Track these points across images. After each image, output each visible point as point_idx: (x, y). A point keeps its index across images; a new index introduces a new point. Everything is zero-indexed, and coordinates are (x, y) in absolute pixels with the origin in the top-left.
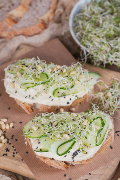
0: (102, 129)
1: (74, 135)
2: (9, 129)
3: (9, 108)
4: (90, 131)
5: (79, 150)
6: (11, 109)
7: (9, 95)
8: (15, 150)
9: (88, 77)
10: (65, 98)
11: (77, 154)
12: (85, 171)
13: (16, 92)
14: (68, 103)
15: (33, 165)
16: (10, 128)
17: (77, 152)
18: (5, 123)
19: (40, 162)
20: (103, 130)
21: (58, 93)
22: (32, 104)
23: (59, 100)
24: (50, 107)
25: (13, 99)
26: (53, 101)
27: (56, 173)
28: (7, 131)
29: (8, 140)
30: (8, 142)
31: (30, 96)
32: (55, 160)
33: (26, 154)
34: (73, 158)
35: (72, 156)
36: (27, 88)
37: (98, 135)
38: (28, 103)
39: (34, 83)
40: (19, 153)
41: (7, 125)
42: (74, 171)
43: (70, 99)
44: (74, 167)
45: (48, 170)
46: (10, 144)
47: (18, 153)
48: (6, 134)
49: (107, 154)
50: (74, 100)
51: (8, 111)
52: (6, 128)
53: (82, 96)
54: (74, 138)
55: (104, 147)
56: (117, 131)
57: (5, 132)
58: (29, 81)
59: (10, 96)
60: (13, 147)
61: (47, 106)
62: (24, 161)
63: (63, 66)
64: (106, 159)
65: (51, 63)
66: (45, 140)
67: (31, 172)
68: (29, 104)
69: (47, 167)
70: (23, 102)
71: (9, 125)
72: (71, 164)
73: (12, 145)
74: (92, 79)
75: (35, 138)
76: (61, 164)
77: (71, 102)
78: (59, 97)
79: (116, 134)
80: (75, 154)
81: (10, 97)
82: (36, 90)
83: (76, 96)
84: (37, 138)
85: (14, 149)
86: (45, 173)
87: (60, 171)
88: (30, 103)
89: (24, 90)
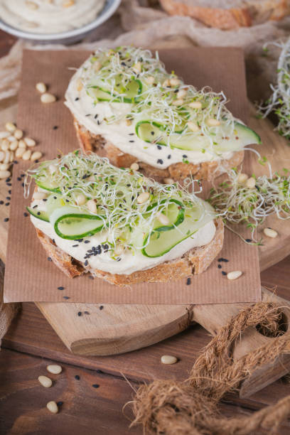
0: (173, 227)
1: (107, 210)
2: (26, 161)
3: (56, 128)
4: (142, 217)
5: (106, 247)
6: (58, 130)
7: (65, 100)
8: (9, 198)
9: (232, 131)
10: (159, 148)
11: (100, 252)
12: (105, 297)
13: (77, 99)
14: (160, 161)
15: (20, 241)
16: (30, 159)
17: (102, 248)
18: (27, 148)
19: (37, 241)
20: (172, 230)
21: (150, 134)
22: (93, 134)
23: (146, 148)
24: (122, 154)
25: (68, 110)
26: (132, 143)
27: (50, 274)
28: (21, 163)
29: (11, 175)
30: (8, 180)
31: (96, 117)
32: (56, 246)
33: (23, 216)
34: (88, 256)
35: (88, 251)
36: (100, 100)
37: (153, 233)
38: (88, 128)
39: (112, 91)
40: (11, 208)
41: (29, 152)
42: (85, 288)
43: (169, 157)
44: (91, 280)
45: (39, 261)
46: (10, 185)
47: (9, 207)
48: (16, 166)
49: (171, 290)
50: (176, 161)
51: (51, 130)
52: (21, 158)
53: (196, 162)
54: (103, 217)
55: (169, 271)
56: (224, 258)
57: (16, 162)
58: (105, 85)
59: (66, 103)
60: (10, 192)
61: (118, 149)
62: (10, 225)
63: (188, 84)
64: (162, 296)
65: (173, 72)
66: (55, 198)
67: (6, 249)
68: (89, 132)
69: (42, 256)
70: (81, 123)
71: (32, 153)
72: (86, 272)
73: (10, 188)
74: (237, 138)
75: (45, 188)
76: (63, 259)
77: (167, 163)
78: (148, 142)
79: (218, 263)
80: (96, 251)
81: (65, 106)
82: (113, 109)
83: (185, 156)
84: (48, 189)
85: (9, 196)
86: (30, 264)
87: (59, 274)
88: (92, 131)
89: (93, 101)
